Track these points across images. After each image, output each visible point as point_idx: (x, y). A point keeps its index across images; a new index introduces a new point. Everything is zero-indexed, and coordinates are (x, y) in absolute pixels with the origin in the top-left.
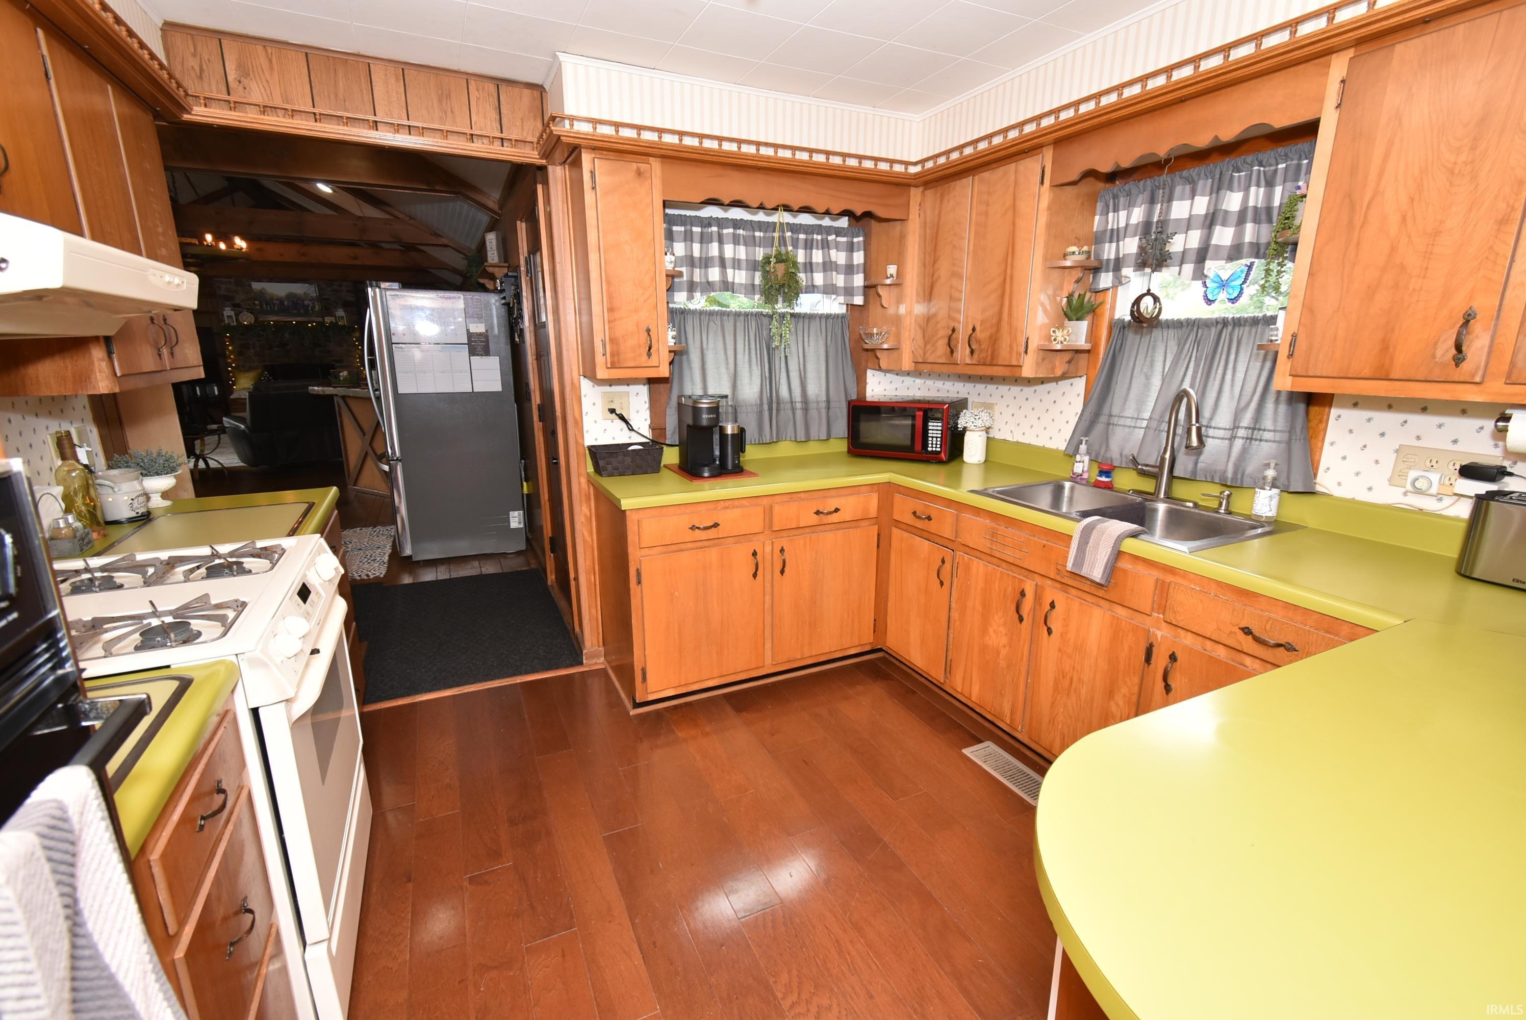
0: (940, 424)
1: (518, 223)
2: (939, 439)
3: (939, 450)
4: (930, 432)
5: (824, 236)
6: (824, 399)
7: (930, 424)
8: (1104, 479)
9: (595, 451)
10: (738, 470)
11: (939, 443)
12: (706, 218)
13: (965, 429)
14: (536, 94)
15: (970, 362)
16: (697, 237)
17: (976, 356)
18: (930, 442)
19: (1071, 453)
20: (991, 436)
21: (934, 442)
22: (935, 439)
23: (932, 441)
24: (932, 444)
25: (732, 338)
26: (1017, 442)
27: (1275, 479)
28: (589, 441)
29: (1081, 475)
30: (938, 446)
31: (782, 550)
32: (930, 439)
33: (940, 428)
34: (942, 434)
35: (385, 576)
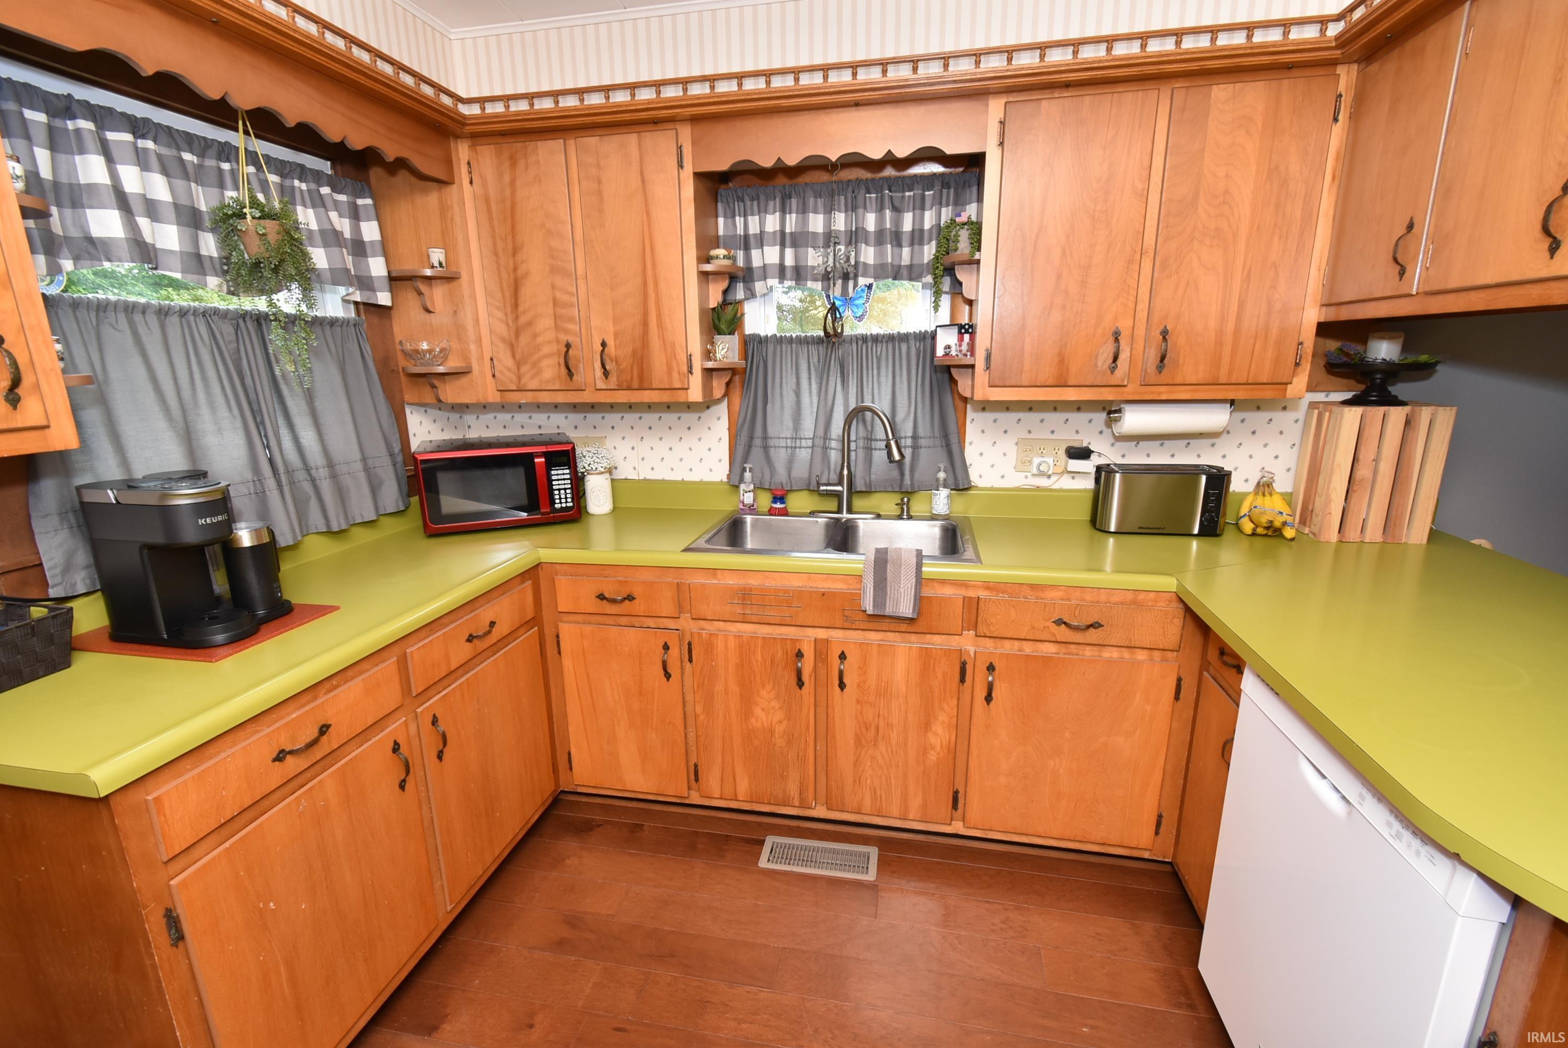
0: (568, 471)
2: (568, 491)
3: (571, 504)
4: (554, 483)
5: (313, 186)
6: (357, 455)
7: (553, 472)
8: (778, 505)
11: (569, 496)
15: (604, 387)
17: (613, 379)
18: (557, 497)
19: (734, 484)
20: (615, 477)
21: (563, 496)
22: (562, 492)
23: (559, 494)
24: (560, 499)
26: (645, 480)
27: (945, 480)
29: (753, 506)
30: (569, 500)
31: (435, 721)
32: (557, 492)
33: (568, 476)
34: (571, 484)
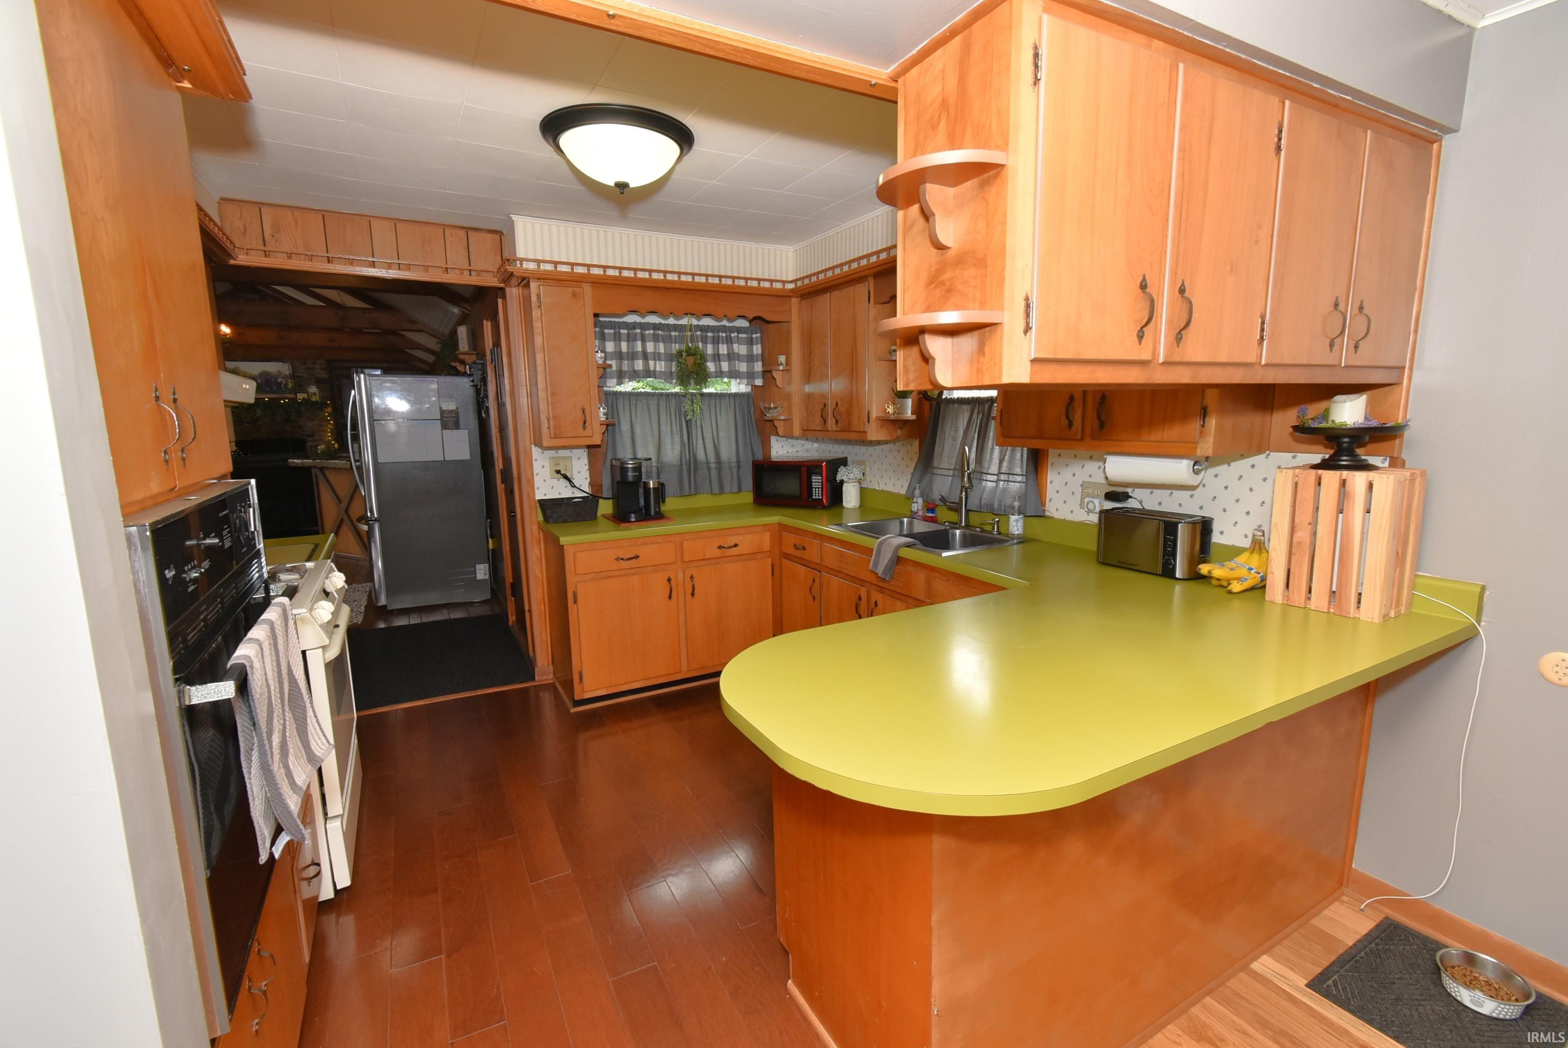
0: (820, 478)
1: (485, 322)
2: (820, 489)
3: (821, 497)
4: (813, 484)
5: (728, 334)
6: (735, 460)
7: (813, 477)
8: (930, 515)
9: (544, 504)
10: (659, 516)
11: (820, 492)
12: (631, 323)
13: (842, 482)
14: (497, 237)
15: (835, 429)
16: (624, 337)
17: (839, 424)
18: (814, 492)
19: (910, 497)
20: (863, 486)
21: (817, 492)
22: (817, 489)
23: (815, 491)
24: (816, 493)
25: (656, 413)
26: (882, 490)
27: (1019, 507)
28: (539, 496)
29: (917, 513)
30: (820, 495)
31: (692, 577)
32: (814, 489)
33: (820, 481)
34: (822, 485)
35: (362, 622)
